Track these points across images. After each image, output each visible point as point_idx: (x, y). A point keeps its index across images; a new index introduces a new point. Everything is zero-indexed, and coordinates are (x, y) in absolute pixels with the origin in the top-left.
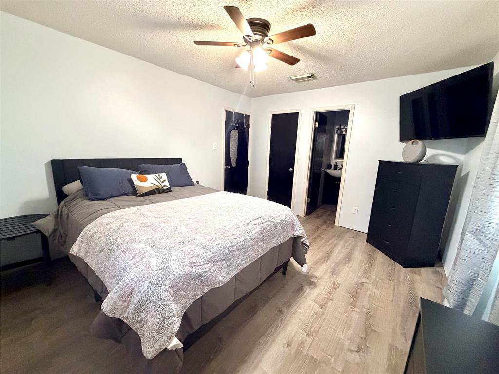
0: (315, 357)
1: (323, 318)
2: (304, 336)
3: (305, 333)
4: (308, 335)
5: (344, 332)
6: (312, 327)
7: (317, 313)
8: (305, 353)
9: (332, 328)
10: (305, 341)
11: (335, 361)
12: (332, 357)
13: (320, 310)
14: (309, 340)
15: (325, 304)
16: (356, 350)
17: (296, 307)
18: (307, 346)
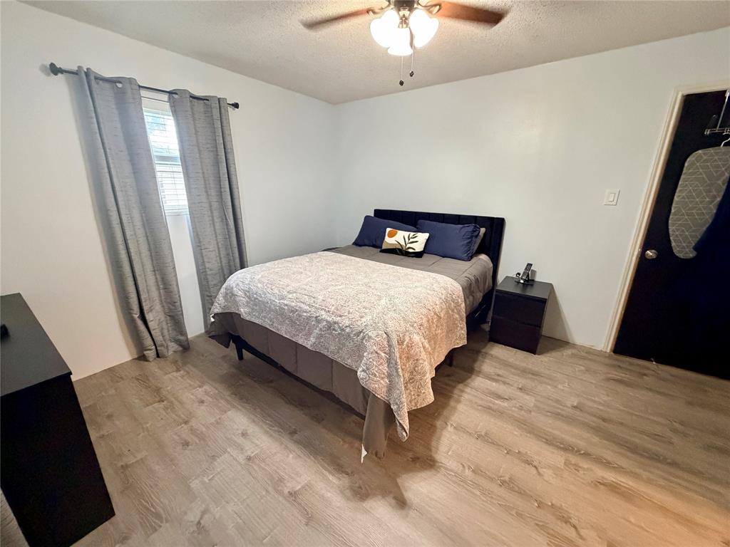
0: (218, 460)
1: (270, 489)
2: (249, 453)
3: (253, 455)
4: (249, 459)
5: (235, 516)
6: (259, 467)
7: (281, 482)
8: (228, 450)
9: (248, 498)
10: (242, 453)
11: (203, 483)
12: (210, 480)
13: (286, 491)
14: (241, 459)
15: (300, 504)
16: (202, 522)
17: (299, 453)
18: (234, 453)
